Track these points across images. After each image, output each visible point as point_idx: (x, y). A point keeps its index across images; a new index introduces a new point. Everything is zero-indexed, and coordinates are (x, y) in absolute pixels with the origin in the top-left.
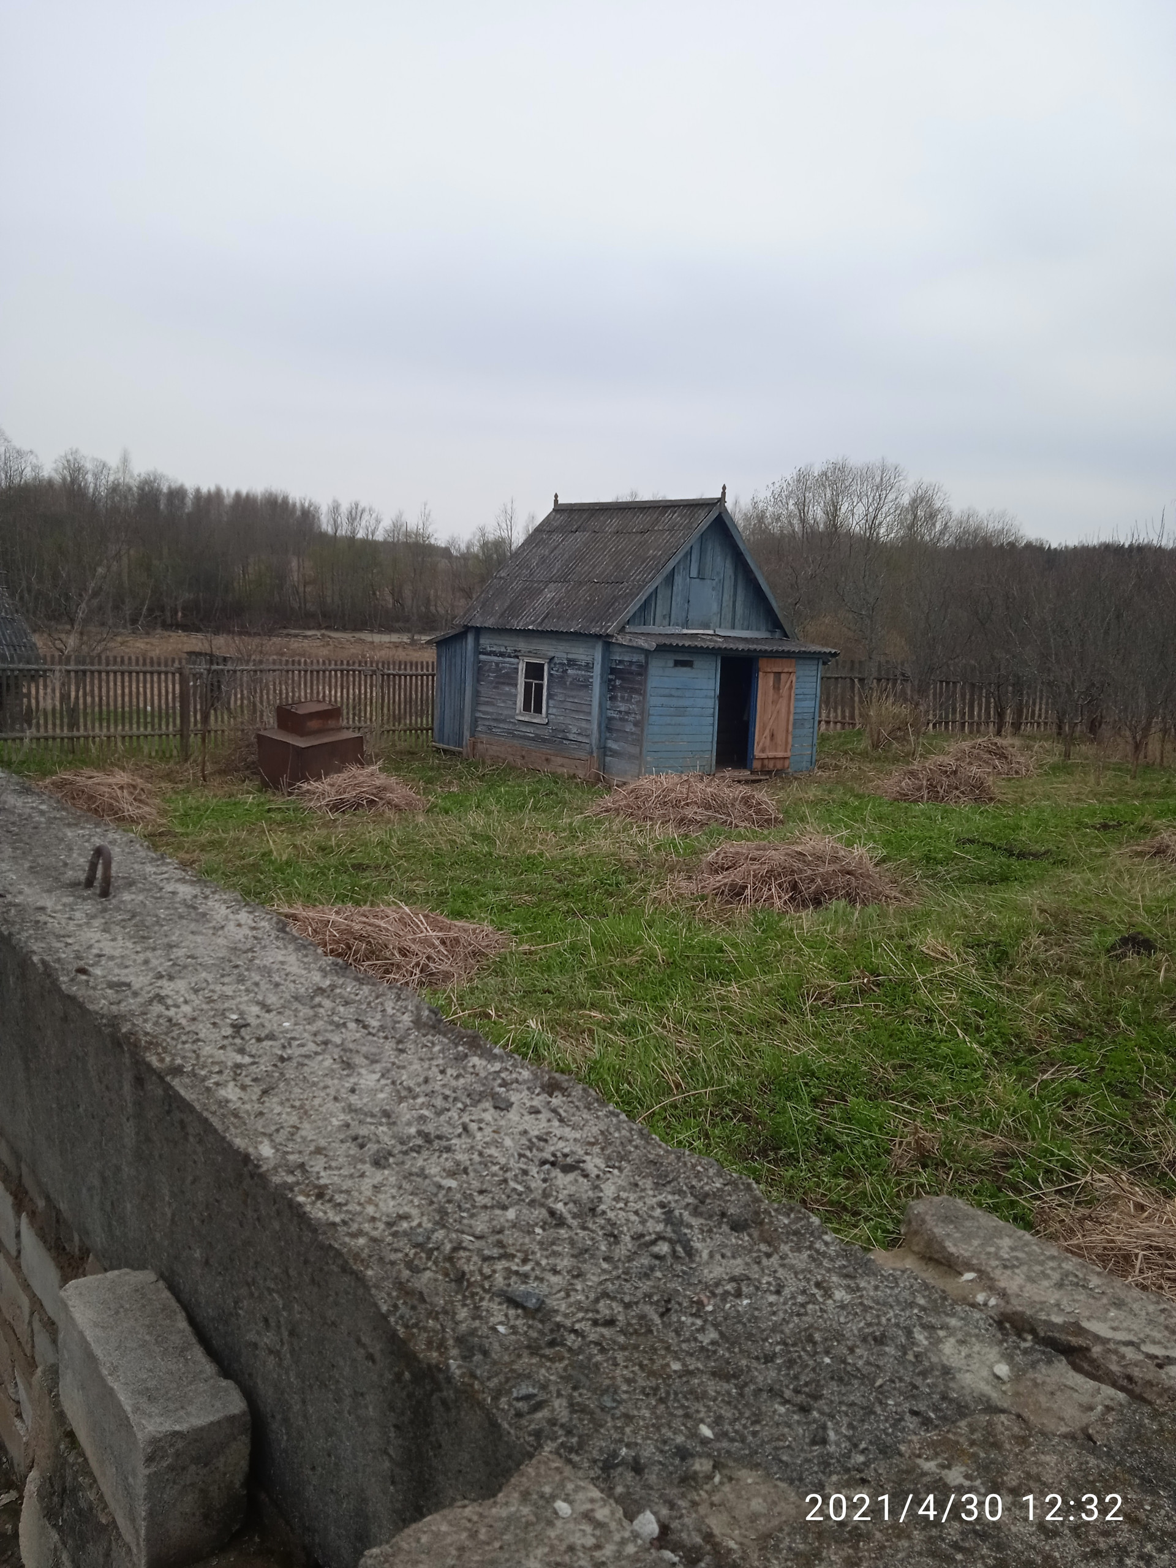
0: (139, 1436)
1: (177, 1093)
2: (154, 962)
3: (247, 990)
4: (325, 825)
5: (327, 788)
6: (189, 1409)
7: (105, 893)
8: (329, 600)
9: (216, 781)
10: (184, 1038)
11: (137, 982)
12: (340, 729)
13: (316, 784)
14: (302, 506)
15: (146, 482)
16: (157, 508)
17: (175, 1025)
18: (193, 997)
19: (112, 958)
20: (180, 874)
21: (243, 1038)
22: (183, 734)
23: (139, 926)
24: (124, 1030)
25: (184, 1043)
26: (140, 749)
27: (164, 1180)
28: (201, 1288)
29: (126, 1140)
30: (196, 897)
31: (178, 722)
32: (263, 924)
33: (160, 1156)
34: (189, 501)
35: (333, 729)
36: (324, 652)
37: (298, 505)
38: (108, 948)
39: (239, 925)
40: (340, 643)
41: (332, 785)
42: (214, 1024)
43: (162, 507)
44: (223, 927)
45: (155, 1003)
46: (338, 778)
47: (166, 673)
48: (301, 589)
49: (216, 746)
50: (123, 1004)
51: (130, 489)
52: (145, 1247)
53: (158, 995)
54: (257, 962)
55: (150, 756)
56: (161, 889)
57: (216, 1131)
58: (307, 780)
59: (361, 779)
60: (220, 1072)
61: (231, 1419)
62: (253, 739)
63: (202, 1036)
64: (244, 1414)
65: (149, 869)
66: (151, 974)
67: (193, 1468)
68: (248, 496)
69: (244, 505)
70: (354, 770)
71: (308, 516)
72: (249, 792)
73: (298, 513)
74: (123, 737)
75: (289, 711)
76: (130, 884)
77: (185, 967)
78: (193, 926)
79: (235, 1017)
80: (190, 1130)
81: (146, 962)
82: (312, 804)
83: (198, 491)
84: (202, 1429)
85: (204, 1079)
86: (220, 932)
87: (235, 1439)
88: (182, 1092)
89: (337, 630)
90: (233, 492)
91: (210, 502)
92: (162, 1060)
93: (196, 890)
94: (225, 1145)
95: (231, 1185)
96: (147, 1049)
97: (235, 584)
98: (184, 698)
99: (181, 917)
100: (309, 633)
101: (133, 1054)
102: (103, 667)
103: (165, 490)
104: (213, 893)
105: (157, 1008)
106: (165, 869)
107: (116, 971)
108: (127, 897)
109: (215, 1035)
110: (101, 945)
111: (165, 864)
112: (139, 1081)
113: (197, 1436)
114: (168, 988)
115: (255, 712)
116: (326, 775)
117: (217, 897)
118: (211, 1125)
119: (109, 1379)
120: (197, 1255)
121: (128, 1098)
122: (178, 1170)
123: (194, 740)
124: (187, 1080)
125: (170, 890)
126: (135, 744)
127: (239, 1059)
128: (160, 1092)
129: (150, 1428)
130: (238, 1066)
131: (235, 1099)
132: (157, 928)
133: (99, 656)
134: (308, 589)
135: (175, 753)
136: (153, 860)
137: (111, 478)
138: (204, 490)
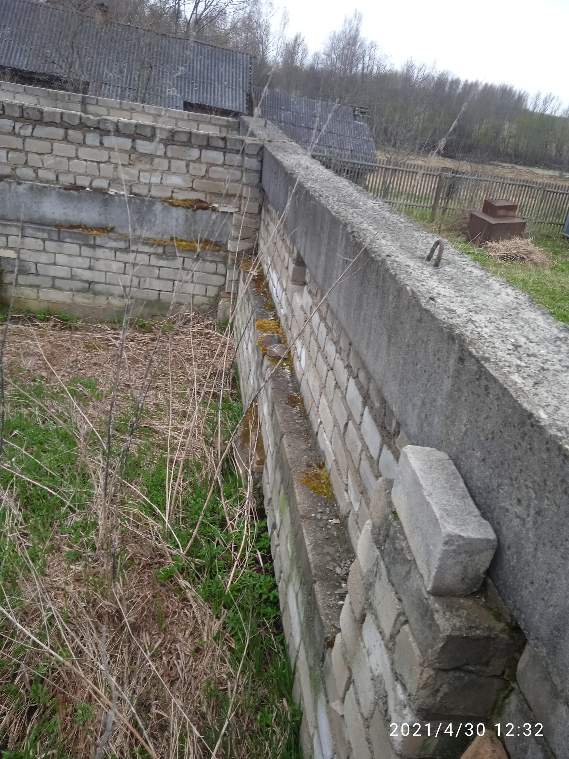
0: (443, 530)
1: (486, 370)
2: (466, 303)
3: (517, 328)
4: (495, 266)
5: (501, 247)
6: (468, 527)
7: (436, 265)
8: (520, 148)
9: (446, 233)
10: (487, 344)
11: (459, 311)
12: (514, 217)
13: (495, 244)
14: (520, 93)
15: (442, 75)
16: (444, 89)
17: (481, 336)
18: (489, 325)
19: (445, 296)
20: (472, 263)
21: (519, 352)
22: (434, 208)
23: (456, 284)
24: (456, 332)
25: (487, 346)
26: (412, 212)
27: (465, 412)
28: (476, 471)
29: (444, 387)
30: (482, 276)
31: (433, 201)
32: (520, 297)
33: (466, 400)
34: (461, 86)
35: (511, 216)
36: (511, 176)
37: (518, 92)
38: (442, 291)
39: (508, 295)
40: (520, 172)
41: (504, 246)
42: (503, 341)
43: (447, 89)
44: (499, 294)
45: (470, 323)
46: (508, 243)
47: (433, 176)
48: (507, 140)
49: (448, 217)
50: (454, 320)
51: (433, 78)
52: (442, 441)
53: (470, 320)
54: (520, 315)
55: (416, 217)
56: (464, 269)
57: (511, 396)
58: (492, 241)
59: (520, 245)
60: (509, 366)
61: (488, 541)
62: (468, 215)
63: (496, 345)
64: (495, 541)
65: (457, 258)
66: (465, 309)
67: (464, 555)
68: (491, 86)
69: (489, 90)
70: (517, 239)
71: (521, 99)
72: (460, 243)
73: (517, 97)
74: (406, 205)
75: (490, 203)
76: (449, 263)
77: (482, 309)
78: (483, 290)
79: (513, 340)
80: (492, 391)
81: (462, 302)
82: (491, 254)
83: (467, 81)
84: (473, 539)
85: (502, 368)
86: (498, 296)
87: (487, 550)
88: (491, 371)
89: (520, 165)
90: (484, 83)
91: (470, 88)
92: (478, 352)
93: (483, 273)
94: (517, 405)
95: (514, 426)
96: (469, 344)
97: (473, 134)
98: (439, 190)
99: (477, 284)
100: (504, 165)
101: (460, 346)
102: (405, 169)
103: (450, 79)
104: (492, 276)
105: (471, 326)
106: (465, 260)
107: (448, 303)
108: (447, 269)
109: (502, 346)
110: (439, 289)
111: (463, 257)
112: (461, 360)
113: (470, 541)
114: (475, 317)
115: (471, 201)
116: (502, 240)
117: (494, 278)
118: (509, 392)
119: (428, 498)
120: (478, 454)
121: (451, 367)
122: (477, 410)
123: (438, 212)
124: (493, 366)
125: (469, 270)
126: (410, 210)
127: (519, 362)
128: (475, 368)
129: (449, 529)
130: (518, 366)
131: (520, 382)
132: (464, 287)
133: (404, 163)
134: (511, 140)
135: (428, 217)
136: (457, 254)
137: (426, 72)
138: (470, 81)
